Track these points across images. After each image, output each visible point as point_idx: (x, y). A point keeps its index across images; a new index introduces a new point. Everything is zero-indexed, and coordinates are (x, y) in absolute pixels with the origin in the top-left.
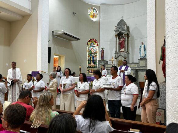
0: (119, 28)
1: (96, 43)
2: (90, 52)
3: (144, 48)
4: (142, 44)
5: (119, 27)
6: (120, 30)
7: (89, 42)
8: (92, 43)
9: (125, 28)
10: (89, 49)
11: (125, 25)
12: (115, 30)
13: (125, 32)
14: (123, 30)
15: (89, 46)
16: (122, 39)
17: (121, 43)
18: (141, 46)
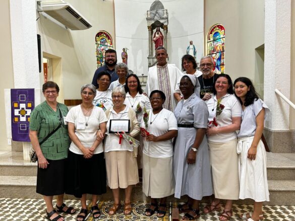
0: (155, 15)
1: (109, 39)
2: (100, 56)
4: (191, 43)
5: (154, 12)
7: (98, 36)
8: (102, 39)
9: (165, 16)
10: (98, 50)
11: (164, 11)
12: (148, 18)
13: (165, 22)
14: (161, 18)
15: (98, 44)
16: (158, 34)
17: (156, 42)
18: (188, 47)
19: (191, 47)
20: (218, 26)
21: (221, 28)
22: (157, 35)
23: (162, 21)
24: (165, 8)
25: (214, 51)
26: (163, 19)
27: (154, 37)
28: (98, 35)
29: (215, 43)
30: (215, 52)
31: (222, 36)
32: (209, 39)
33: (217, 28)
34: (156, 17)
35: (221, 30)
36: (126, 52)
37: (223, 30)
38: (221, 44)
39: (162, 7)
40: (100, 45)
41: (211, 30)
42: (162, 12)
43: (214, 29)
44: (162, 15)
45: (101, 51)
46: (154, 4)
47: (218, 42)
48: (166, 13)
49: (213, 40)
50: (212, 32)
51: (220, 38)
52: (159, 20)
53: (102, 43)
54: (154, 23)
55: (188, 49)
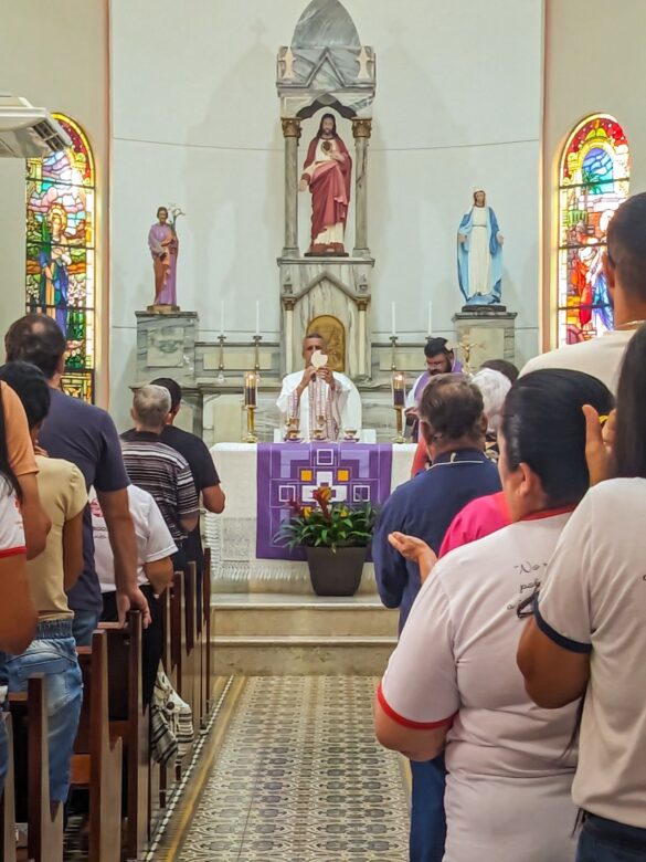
0: (316, 69)
1: (78, 150)
2: (37, 236)
3: (494, 235)
4: (479, 200)
5: (312, 54)
6: (323, 83)
9: (363, 75)
10: (33, 208)
11: (358, 52)
12: (285, 80)
13: (364, 103)
14: (342, 85)
15: (35, 180)
16: (327, 147)
17: (318, 185)
18: (465, 216)
19: (480, 216)
20: (604, 123)
21: (617, 133)
22: (320, 155)
23: (347, 99)
24: (364, 42)
25: (586, 233)
26: (353, 88)
27: (307, 164)
29: (592, 197)
30: (592, 241)
31: (618, 172)
32: (567, 175)
33: (601, 132)
34: (320, 77)
35: (616, 144)
36: (172, 227)
37: (624, 148)
39: (351, 36)
40: (43, 181)
41: (577, 135)
42: (350, 55)
43: (587, 133)
44: (351, 71)
45: (45, 209)
46: (313, 13)
47: (604, 196)
48: (369, 62)
49: (581, 182)
50: (580, 146)
51: (611, 181)
52: (336, 91)
53: (49, 172)
54: (310, 104)
55: (462, 225)
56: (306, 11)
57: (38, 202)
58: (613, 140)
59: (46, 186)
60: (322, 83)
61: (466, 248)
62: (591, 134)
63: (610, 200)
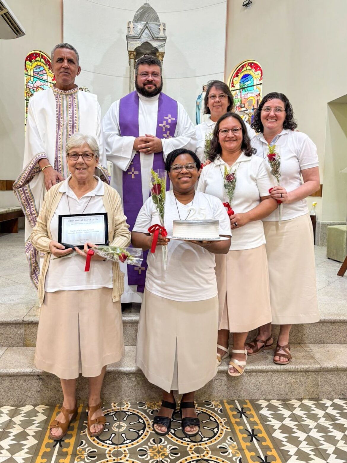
0: (142, 31)
4: (205, 89)
5: (141, 25)
7: (31, 61)
8: (38, 67)
9: (161, 34)
10: (30, 87)
11: (160, 25)
12: (130, 35)
13: (161, 46)
14: (153, 38)
15: (30, 76)
18: (199, 96)
20: (250, 64)
21: (255, 67)
23: (155, 44)
24: (162, 21)
25: (241, 107)
26: (157, 39)
28: (31, 57)
29: (244, 93)
30: (243, 109)
31: (256, 82)
32: (233, 86)
33: (249, 68)
34: (144, 34)
35: (256, 71)
37: (259, 72)
38: (254, 95)
39: (157, 19)
40: (34, 77)
41: (238, 71)
42: (157, 26)
43: (242, 69)
44: (157, 33)
45: (35, 89)
46: (142, 11)
47: (249, 92)
48: (164, 29)
49: (239, 88)
50: (239, 75)
51: (253, 86)
52: (150, 41)
53: (37, 74)
54: (140, 45)
55: (198, 99)
56: (139, 10)
57: (32, 85)
58: (254, 70)
59: (35, 79)
60: (145, 37)
61: (199, 108)
62: (245, 69)
63: (252, 93)
